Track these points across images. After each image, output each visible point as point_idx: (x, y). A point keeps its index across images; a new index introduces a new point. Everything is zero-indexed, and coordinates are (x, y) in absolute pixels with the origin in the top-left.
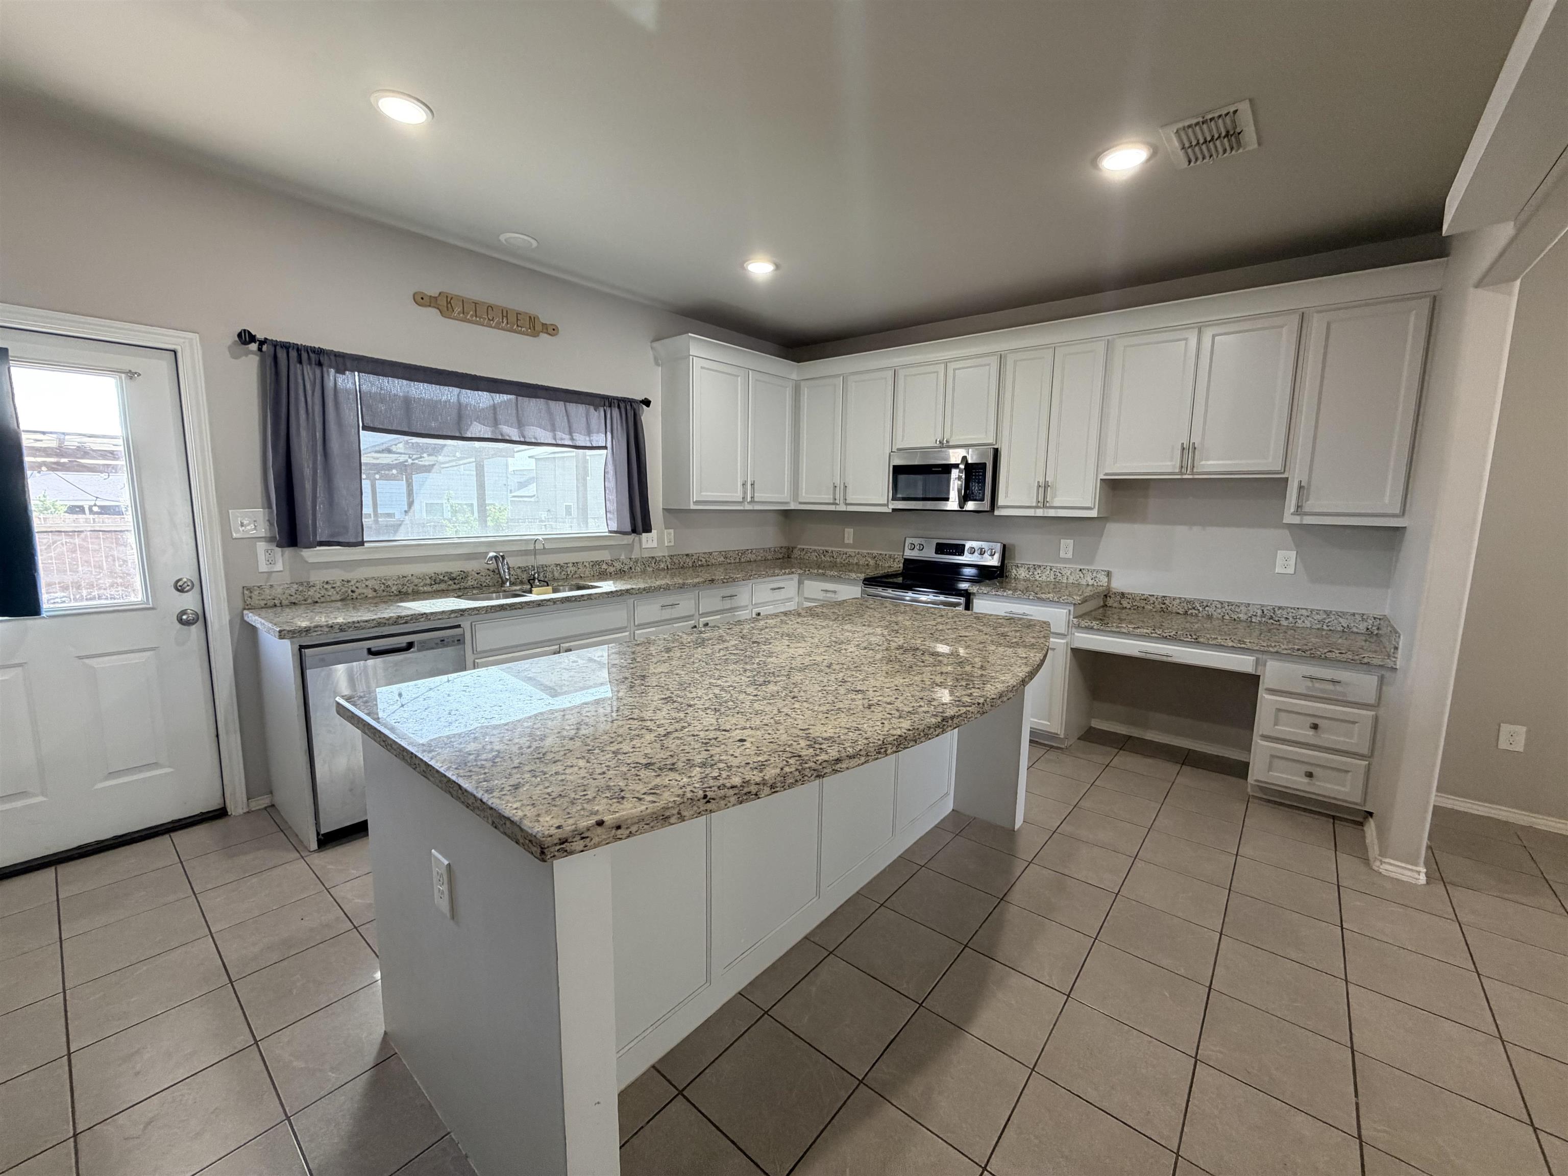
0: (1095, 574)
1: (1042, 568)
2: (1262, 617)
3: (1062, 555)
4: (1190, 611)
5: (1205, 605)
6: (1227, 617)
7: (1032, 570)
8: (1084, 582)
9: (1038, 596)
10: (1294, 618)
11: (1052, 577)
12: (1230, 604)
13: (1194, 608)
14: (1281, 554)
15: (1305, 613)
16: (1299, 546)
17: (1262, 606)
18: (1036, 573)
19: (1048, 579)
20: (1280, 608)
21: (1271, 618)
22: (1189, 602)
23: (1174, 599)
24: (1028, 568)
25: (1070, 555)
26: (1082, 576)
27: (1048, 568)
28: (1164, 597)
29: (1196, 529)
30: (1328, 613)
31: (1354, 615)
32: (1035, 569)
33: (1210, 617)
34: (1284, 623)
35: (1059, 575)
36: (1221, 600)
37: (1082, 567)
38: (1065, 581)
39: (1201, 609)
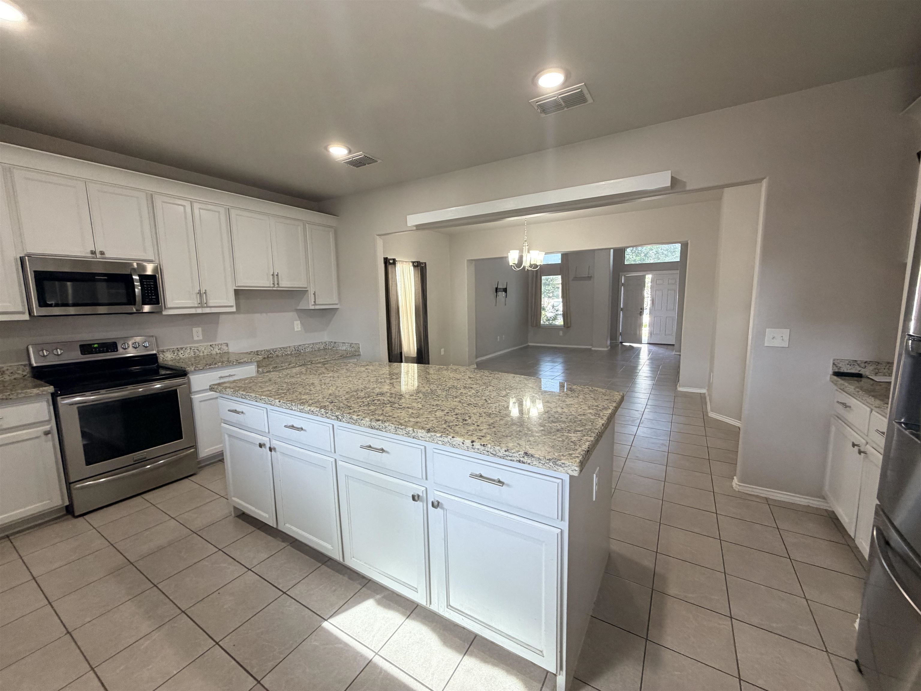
0: (220, 347)
1: (184, 349)
2: (295, 351)
3: (196, 338)
4: (270, 356)
5: (275, 351)
6: (284, 354)
7: (176, 352)
8: (214, 352)
9: (239, 361)
10: (305, 349)
11: (192, 354)
12: (284, 348)
13: (271, 354)
14: (296, 323)
15: (307, 345)
16: (300, 318)
17: (294, 346)
18: (180, 353)
19: (190, 356)
20: (300, 345)
21: (298, 351)
22: (268, 351)
23: (262, 351)
24: (173, 351)
25: (201, 338)
26: (212, 349)
27: (188, 348)
28: (257, 351)
29: (264, 314)
30: (313, 344)
31: (319, 343)
32: (178, 350)
33: (277, 356)
34: (302, 351)
35: (197, 351)
36: (280, 347)
37: (211, 344)
38: (202, 355)
39: (273, 353)
